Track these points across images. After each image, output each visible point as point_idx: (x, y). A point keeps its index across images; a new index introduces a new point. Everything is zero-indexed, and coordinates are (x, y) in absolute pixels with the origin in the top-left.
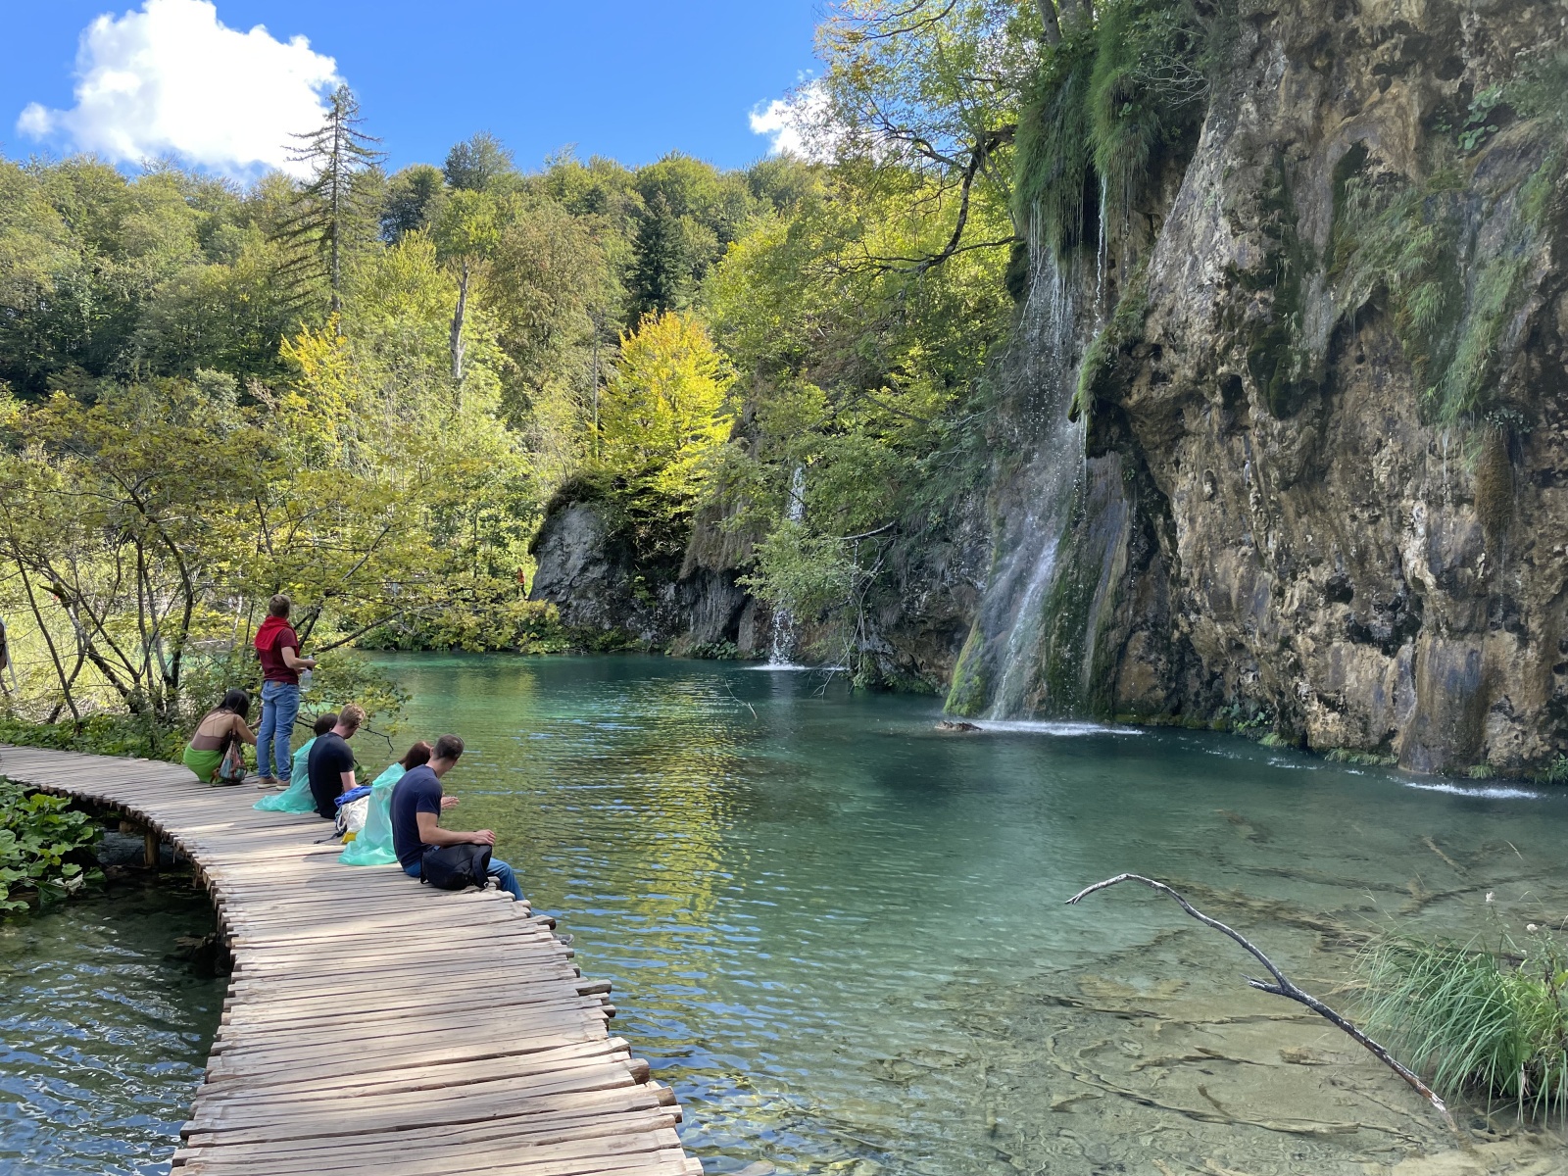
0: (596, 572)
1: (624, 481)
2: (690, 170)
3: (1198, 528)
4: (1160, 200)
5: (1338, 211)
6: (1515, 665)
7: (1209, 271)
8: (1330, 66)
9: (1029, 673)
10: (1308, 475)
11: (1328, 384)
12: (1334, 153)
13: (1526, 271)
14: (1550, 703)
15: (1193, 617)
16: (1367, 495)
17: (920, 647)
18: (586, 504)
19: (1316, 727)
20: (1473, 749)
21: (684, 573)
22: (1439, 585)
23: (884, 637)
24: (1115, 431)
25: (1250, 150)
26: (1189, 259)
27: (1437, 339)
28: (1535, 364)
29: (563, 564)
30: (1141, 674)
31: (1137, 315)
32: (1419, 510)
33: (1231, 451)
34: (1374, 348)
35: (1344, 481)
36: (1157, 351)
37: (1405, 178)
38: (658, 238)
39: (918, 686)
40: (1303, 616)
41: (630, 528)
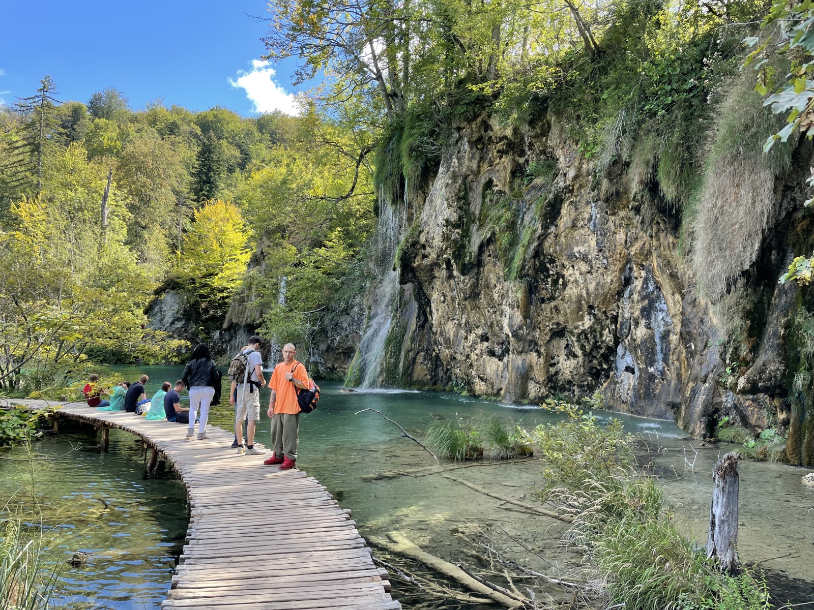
0: (179, 325)
1: (194, 280)
2: (226, 116)
3: (440, 313)
4: (428, 187)
5: (483, 203)
6: (537, 364)
7: (441, 220)
8: (483, 148)
9: (379, 369)
10: (474, 295)
11: (479, 263)
12: (483, 180)
13: (534, 231)
14: (548, 377)
15: (440, 347)
16: (492, 304)
17: (336, 360)
18: (175, 291)
19: (477, 388)
20: (524, 394)
21: (225, 326)
22: (513, 336)
23: (321, 355)
24: (410, 275)
25: (454, 177)
26: (435, 214)
27: (509, 252)
28: (537, 263)
29: (161, 320)
30: (421, 369)
31: (417, 233)
32: (507, 309)
33: (450, 285)
34: (493, 252)
35: (485, 298)
36: (424, 247)
37: (505, 193)
38: (209, 153)
39: (335, 376)
40: (473, 347)
41: (197, 304)
